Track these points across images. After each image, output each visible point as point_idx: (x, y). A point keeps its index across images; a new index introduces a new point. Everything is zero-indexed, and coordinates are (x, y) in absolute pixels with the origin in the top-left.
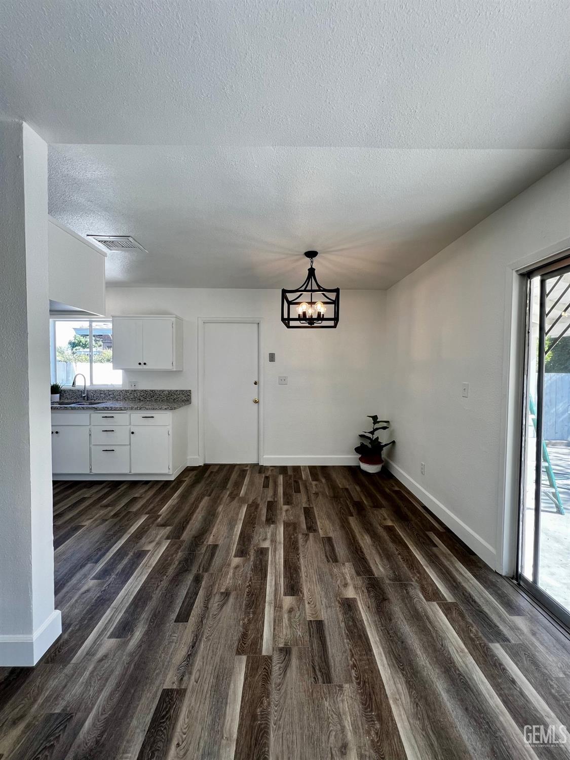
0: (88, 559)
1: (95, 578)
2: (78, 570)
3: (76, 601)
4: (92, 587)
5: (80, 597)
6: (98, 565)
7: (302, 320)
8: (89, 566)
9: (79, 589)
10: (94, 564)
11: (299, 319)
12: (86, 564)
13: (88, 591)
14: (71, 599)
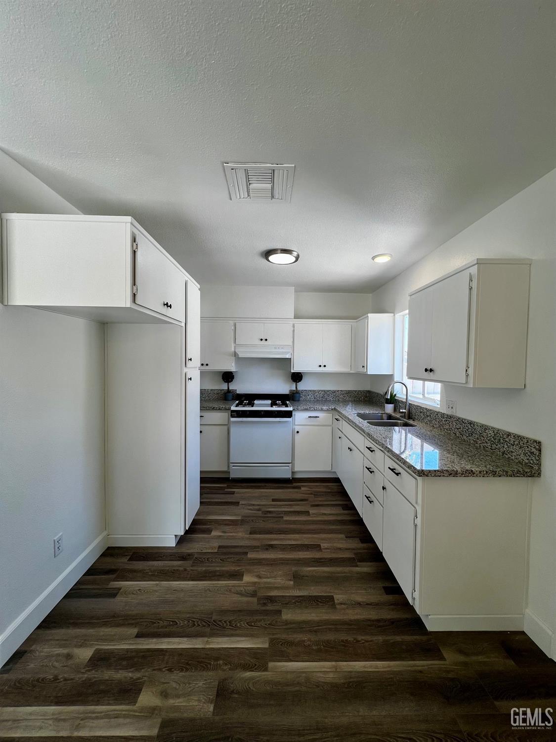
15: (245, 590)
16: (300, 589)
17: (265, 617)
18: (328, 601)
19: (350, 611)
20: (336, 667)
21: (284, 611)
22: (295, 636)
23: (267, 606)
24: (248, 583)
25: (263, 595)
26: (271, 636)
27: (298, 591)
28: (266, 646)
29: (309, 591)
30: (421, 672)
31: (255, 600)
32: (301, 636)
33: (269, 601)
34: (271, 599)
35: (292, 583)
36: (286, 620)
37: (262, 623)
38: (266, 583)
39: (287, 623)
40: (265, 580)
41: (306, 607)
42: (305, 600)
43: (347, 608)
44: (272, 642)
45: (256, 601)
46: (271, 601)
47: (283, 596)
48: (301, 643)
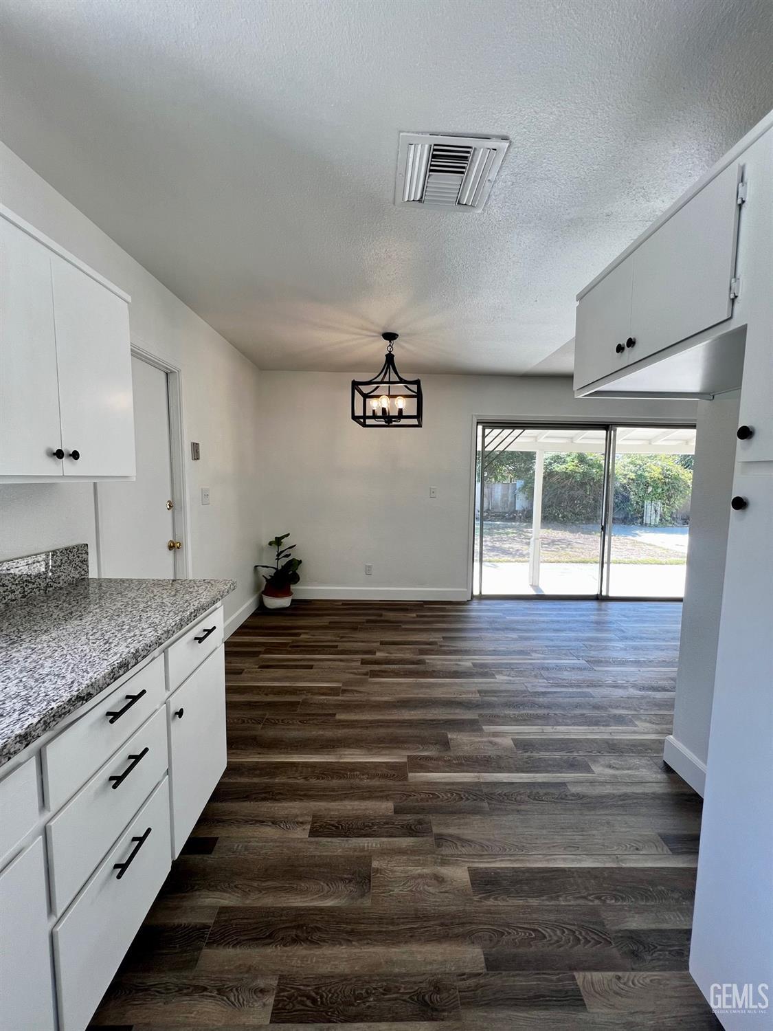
0: (563, 798)
1: (589, 770)
2: (588, 797)
3: (629, 769)
4: (602, 765)
5: (623, 769)
6: (566, 780)
7: (379, 417)
8: (574, 789)
9: (615, 776)
10: (567, 784)
11: (374, 416)
12: (573, 795)
13: (610, 767)
14: (631, 775)
15: (457, 848)
16: (362, 850)
17: (416, 804)
18: (320, 828)
19: (296, 811)
20: (341, 758)
21: (390, 813)
22: (378, 783)
23: (415, 820)
24: (456, 863)
25: (425, 839)
26: (405, 783)
27: (366, 845)
28: (410, 775)
29: (347, 846)
30: (259, 754)
31: (436, 830)
32: (370, 783)
33: (413, 827)
34: (410, 831)
35: (375, 864)
36: (388, 800)
37: (418, 796)
38: (424, 865)
39: (386, 798)
40: (426, 871)
41: (357, 818)
42: (358, 828)
43: (297, 816)
44: (406, 778)
45: (433, 828)
46: (410, 827)
47: (391, 836)
48: (372, 777)
